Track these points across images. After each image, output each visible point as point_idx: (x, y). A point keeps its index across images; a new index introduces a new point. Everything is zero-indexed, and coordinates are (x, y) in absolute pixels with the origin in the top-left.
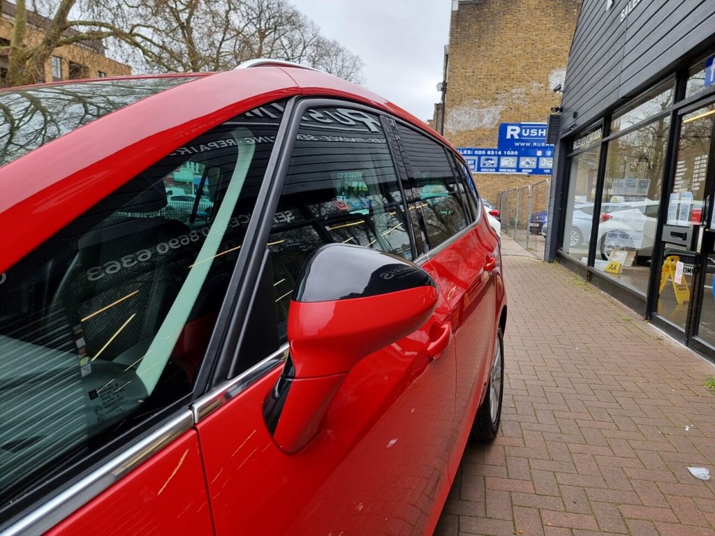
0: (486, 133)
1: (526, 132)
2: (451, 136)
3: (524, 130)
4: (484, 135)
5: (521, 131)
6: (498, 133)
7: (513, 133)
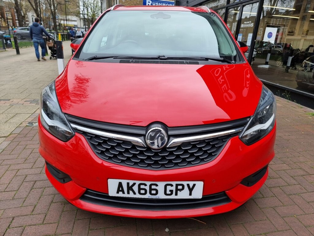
0: (138, 2)
1: (154, 4)
2: (122, 2)
3: (153, 3)
4: (137, 3)
5: (152, 3)
6: (143, 3)
7: (149, 3)
